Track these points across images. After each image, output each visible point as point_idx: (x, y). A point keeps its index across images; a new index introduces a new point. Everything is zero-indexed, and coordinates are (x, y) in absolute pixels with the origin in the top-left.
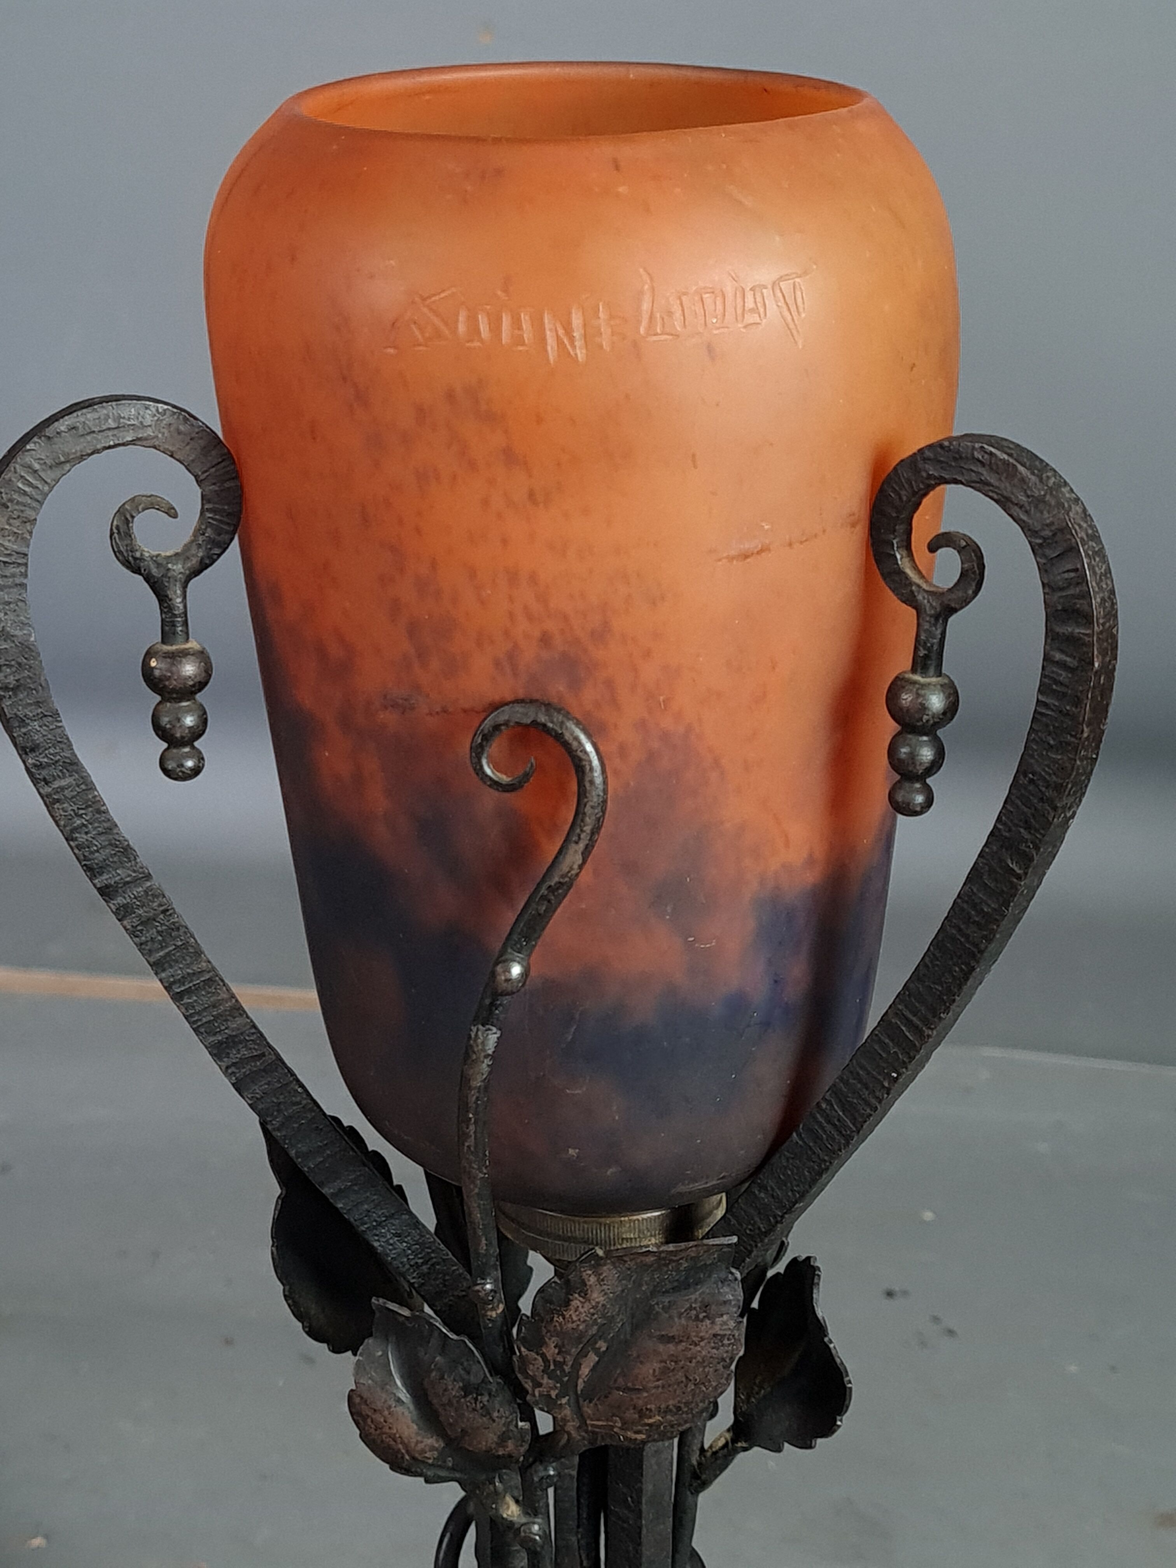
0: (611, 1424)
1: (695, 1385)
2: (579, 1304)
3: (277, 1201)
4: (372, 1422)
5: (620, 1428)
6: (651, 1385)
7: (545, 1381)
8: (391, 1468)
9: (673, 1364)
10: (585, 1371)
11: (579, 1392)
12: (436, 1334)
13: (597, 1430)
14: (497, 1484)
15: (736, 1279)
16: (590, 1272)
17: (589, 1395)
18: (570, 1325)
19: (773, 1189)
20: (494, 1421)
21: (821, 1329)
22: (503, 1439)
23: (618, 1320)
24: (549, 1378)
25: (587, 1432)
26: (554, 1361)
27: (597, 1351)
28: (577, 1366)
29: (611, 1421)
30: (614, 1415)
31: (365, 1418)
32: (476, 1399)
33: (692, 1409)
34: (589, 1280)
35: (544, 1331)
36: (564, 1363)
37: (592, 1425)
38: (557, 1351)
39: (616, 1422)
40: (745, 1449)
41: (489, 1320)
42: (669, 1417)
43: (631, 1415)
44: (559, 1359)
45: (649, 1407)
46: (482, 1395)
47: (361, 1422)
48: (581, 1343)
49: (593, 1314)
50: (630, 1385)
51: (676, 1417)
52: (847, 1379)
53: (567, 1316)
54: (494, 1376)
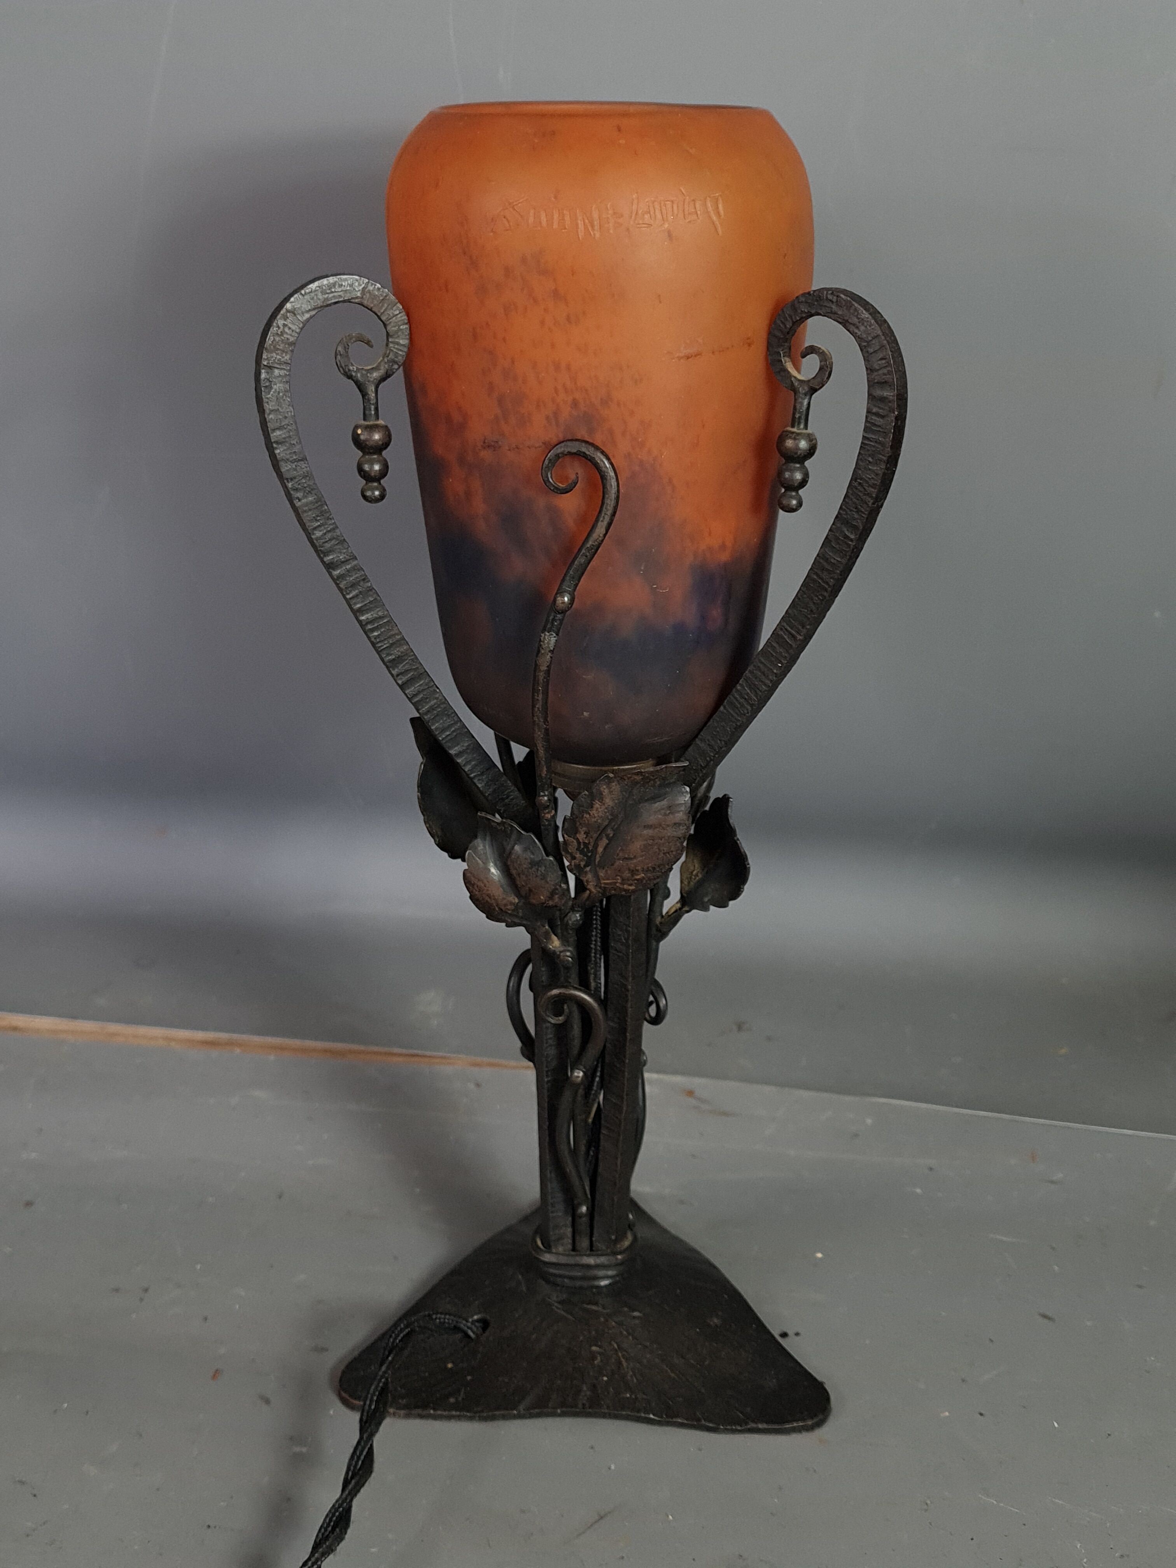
1: (664, 853)
2: (599, 806)
3: (421, 766)
4: (477, 886)
5: (620, 883)
6: (638, 855)
7: (578, 855)
8: (487, 917)
9: (651, 841)
10: (601, 849)
11: (597, 864)
12: (515, 832)
13: (607, 886)
14: (548, 927)
15: (687, 791)
16: (605, 787)
17: (602, 865)
18: (593, 820)
19: (708, 740)
20: (548, 883)
21: (732, 831)
22: (553, 894)
23: (620, 816)
24: (580, 854)
25: (600, 887)
26: (584, 843)
27: (607, 836)
28: (596, 846)
29: (615, 880)
30: (616, 876)
31: (473, 884)
32: (538, 870)
33: (661, 869)
34: (604, 792)
35: (578, 823)
36: (589, 843)
37: (605, 883)
38: (585, 836)
39: (618, 879)
40: (688, 912)
41: (546, 820)
42: (649, 875)
43: (627, 874)
44: (586, 841)
45: (637, 868)
46: (541, 867)
47: (471, 889)
48: (598, 831)
49: (606, 813)
50: (627, 856)
51: (654, 874)
52: (747, 862)
53: (592, 814)
54: (547, 856)
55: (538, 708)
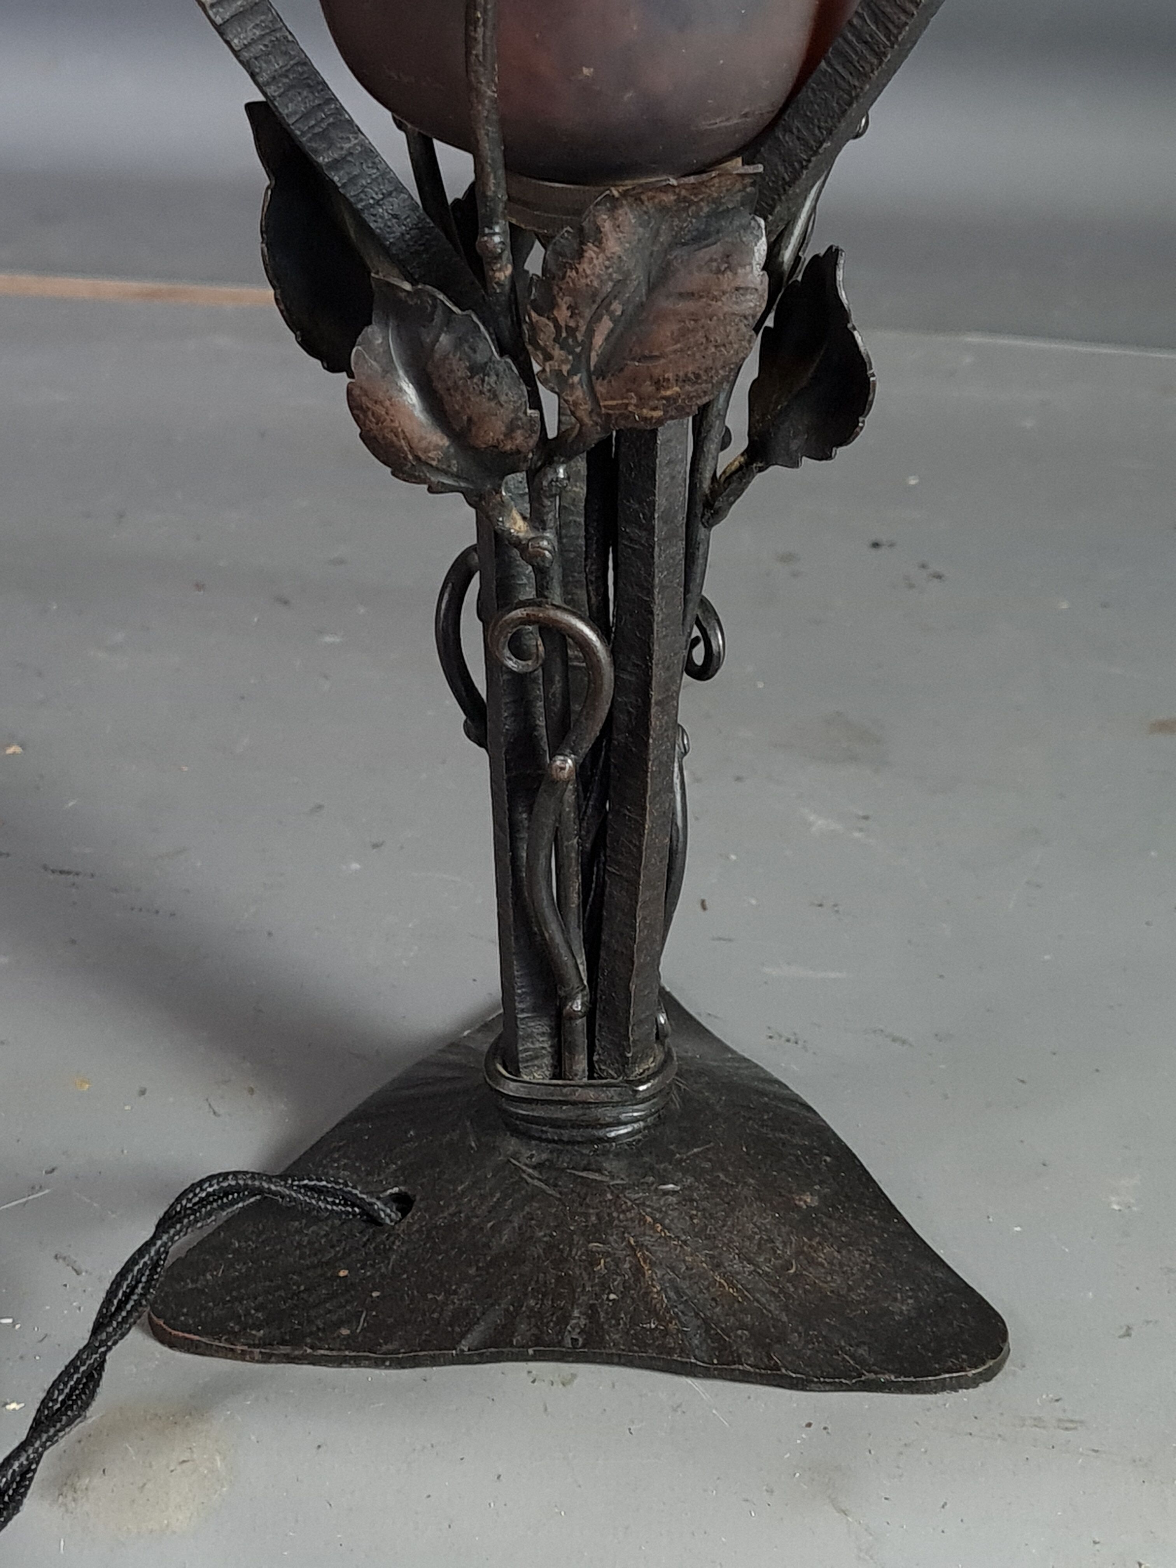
0: (626, 401)
1: (716, 347)
2: (594, 255)
3: (266, 193)
4: (373, 414)
5: (635, 405)
6: (668, 350)
7: (557, 352)
8: (393, 474)
9: (692, 322)
10: (599, 340)
11: (592, 369)
12: (439, 311)
13: (610, 412)
14: (504, 493)
15: (759, 228)
16: (605, 217)
17: (601, 373)
18: (583, 281)
19: (799, 130)
20: (502, 406)
21: (843, 314)
22: (512, 428)
23: (634, 277)
24: (561, 348)
25: (599, 415)
26: (567, 326)
27: (611, 314)
28: (590, 333)
29: (627, 398)
30: (628, 391)
31: (364, 410)
32: (483, 381)
33: (711, 377)
34: (604, 227)
35: (556, 289)
36: (577, 328)
37: (605, 407)
38: (569, 314)
39: (632, 397)
40: (761, 470)
41: (496, 283)
42: (688, 388)
43: (648, 387)
44: (572, 324)
45: (666, 376)
46: (489, 375)
47: (361, 416)
48: (594, 302)
49: (607, 268)
50: (647, 353)
51: (697, 386)
52: (871, 372)
53: (581, 270)
54: (501, 356)
55: (477, 56)
